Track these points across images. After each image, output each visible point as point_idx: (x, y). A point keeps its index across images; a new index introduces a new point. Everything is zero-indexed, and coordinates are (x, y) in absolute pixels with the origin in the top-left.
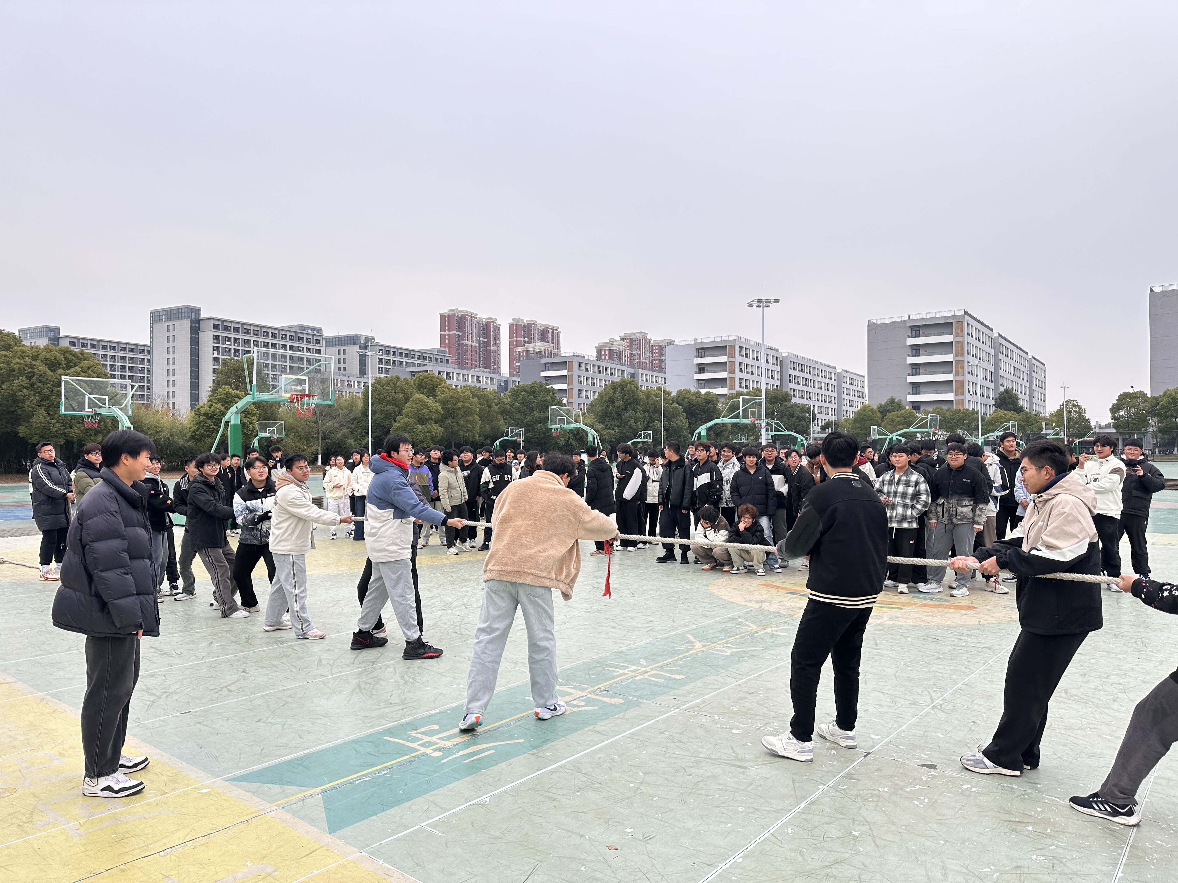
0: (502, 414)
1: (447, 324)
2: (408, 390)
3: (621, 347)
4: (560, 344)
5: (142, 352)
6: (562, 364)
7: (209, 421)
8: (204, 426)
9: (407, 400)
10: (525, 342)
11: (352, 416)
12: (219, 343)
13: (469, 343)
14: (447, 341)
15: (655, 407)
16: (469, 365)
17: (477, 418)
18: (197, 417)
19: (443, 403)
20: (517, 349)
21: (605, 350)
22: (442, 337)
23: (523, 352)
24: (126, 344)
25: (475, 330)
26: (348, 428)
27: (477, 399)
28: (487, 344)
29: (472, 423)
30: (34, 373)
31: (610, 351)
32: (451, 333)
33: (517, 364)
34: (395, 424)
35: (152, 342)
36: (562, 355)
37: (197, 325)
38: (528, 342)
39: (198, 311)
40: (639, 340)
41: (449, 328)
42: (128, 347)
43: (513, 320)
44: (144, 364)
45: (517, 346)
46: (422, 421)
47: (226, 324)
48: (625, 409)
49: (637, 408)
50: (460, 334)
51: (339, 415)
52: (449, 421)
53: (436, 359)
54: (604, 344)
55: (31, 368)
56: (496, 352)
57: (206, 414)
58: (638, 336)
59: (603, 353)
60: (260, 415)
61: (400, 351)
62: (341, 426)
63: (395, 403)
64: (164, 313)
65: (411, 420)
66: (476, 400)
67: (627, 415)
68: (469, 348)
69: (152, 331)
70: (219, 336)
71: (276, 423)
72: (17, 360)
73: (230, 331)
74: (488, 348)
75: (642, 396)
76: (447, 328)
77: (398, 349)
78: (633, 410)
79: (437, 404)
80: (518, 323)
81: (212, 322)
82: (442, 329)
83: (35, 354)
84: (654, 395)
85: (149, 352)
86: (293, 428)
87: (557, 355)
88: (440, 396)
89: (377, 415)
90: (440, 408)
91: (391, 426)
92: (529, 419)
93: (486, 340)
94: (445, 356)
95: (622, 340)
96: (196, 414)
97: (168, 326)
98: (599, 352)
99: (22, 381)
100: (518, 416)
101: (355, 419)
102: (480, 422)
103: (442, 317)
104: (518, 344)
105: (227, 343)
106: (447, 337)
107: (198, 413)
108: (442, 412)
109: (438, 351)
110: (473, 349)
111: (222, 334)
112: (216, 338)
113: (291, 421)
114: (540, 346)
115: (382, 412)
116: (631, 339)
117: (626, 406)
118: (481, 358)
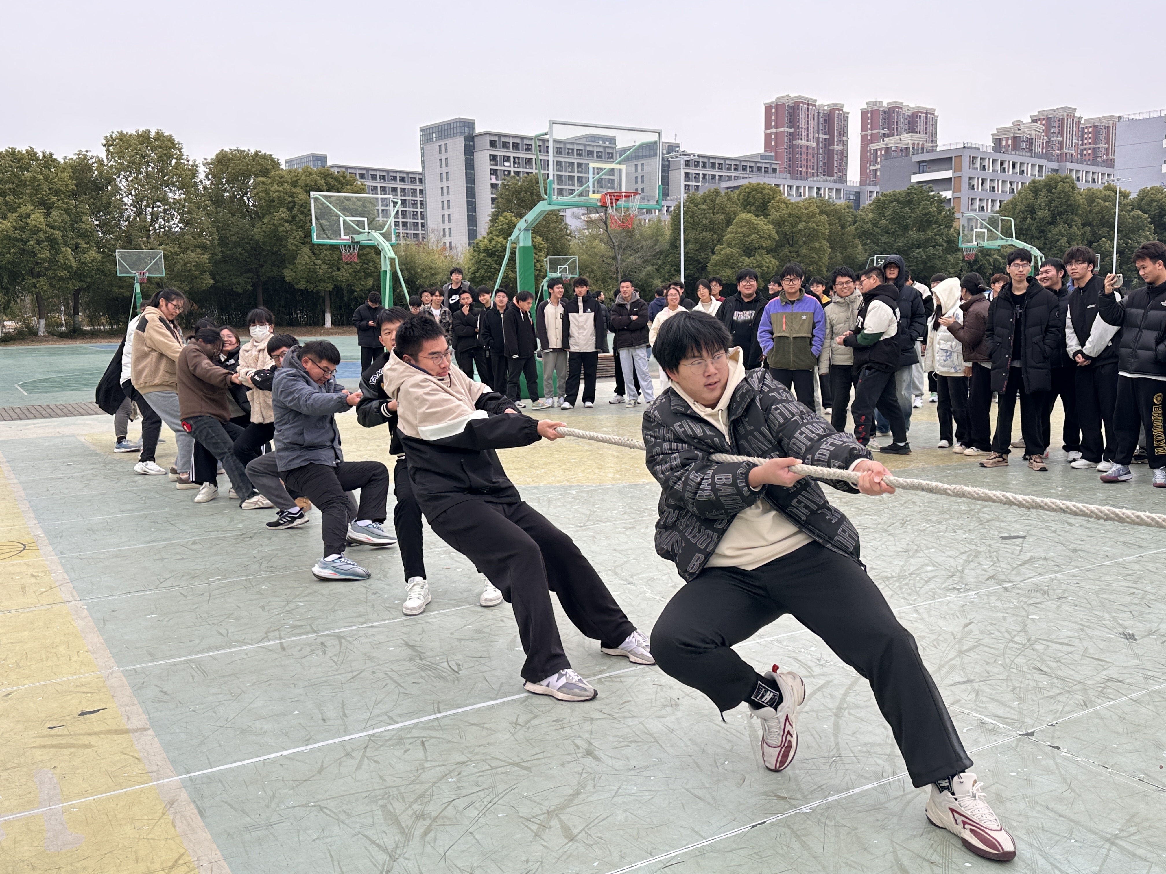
0: (859, 237)
1: (773, 118)
2: (730, 208)
3: (1034, 133)
4: (936, 134)
5: (413, 181)
6: (945, 162)
7: (490, 260)
8: (484, 265)
9: (729, 222)
10: (885, 135)
11: (658, 248)
12: (497, 165)
13: (803, 142)
14: (773, 143)
15: (1103, 217)
16: (803, 174)
17: (826, 244)
18: (476, 254)
19: (778, 224)
20: (873, 146)
21: (1007, 139)
22: (767, 137)
23: (881, 149)
24: (396, 172)
25: (813, 124)
26: (653, 265)
27: (826, 217)
28: (828, 143)
29: (817, 251)
30: (294, 202)
31: (1015, 139)
32: (779, 130)
33: (872, 168)
34: (714, 257)
35: (423, 168)
36: (938, 149)
37: (471, 143)
38: (888, 136)
39: (471, 125)
40: (1061, 120)
41: (776, 124)
42: (398, 175)
43: (867, 103)
44: (416, 196)
45: (871, 141)
46: (749, 251)
47: (504, 139)
48: (1053, 223)
49: (1072, 220)
50: (792, 130)
51: (642, 247)
52: (786, 251)
53: (759, 169)
54: (1005, 130)
55: (291, 196)
56: (842, 153)
57: (486, 250)
58: (1060, 115)
59: (1004, 143)
60: (548, 249)
61: (712, 161)
62: (644, 262)
63: (712, 228)
64: (434, 130)
65: (734, 251)
66: (824, 218)
67: (1056, 230)
68: (804, 150)
69: (423, 154)
70: (496, 156)
71: (567, 260)
72: (276, 187)
73: (508, 148)
74: (830, 148)
75: (1081, 201)
76: (773, 124)
77: (709, 158)
78: (1065, 223)
79: (770, 226)
80: (875, 108)
81: (488, 138)
82: (768, 126)
83: (294, 179)
84: (1102, 198)
85: (421, 180)
86: (587, 267)
87: (933, 150)
88: (775, 215)
89: (690, 246)
90: (773, 232)
91: (708, 259)
92: (901, 243)
93: (827, 137)
94: (771, 164)
95: (1035, 121)
96: (475, 251)
97: (440, 146)
98: (998, 142)
99: (283, 213)
100: (884, 239)
101: (661, 252)
102: (830, 250)
103: (768, 108)
104: (874, 139)
105: (507, 164)
106: (773, 137)
107: (476, 249)
108: (777, 238)
109: (762, 156)
110: (809, 151)
111: (500, 153)
112: (493, 158)
113: (585, 257)
114: (906, 139)
115: (696, 240)
116: (1048, 119)
117: (1054, 217)
118: (820, 164)
